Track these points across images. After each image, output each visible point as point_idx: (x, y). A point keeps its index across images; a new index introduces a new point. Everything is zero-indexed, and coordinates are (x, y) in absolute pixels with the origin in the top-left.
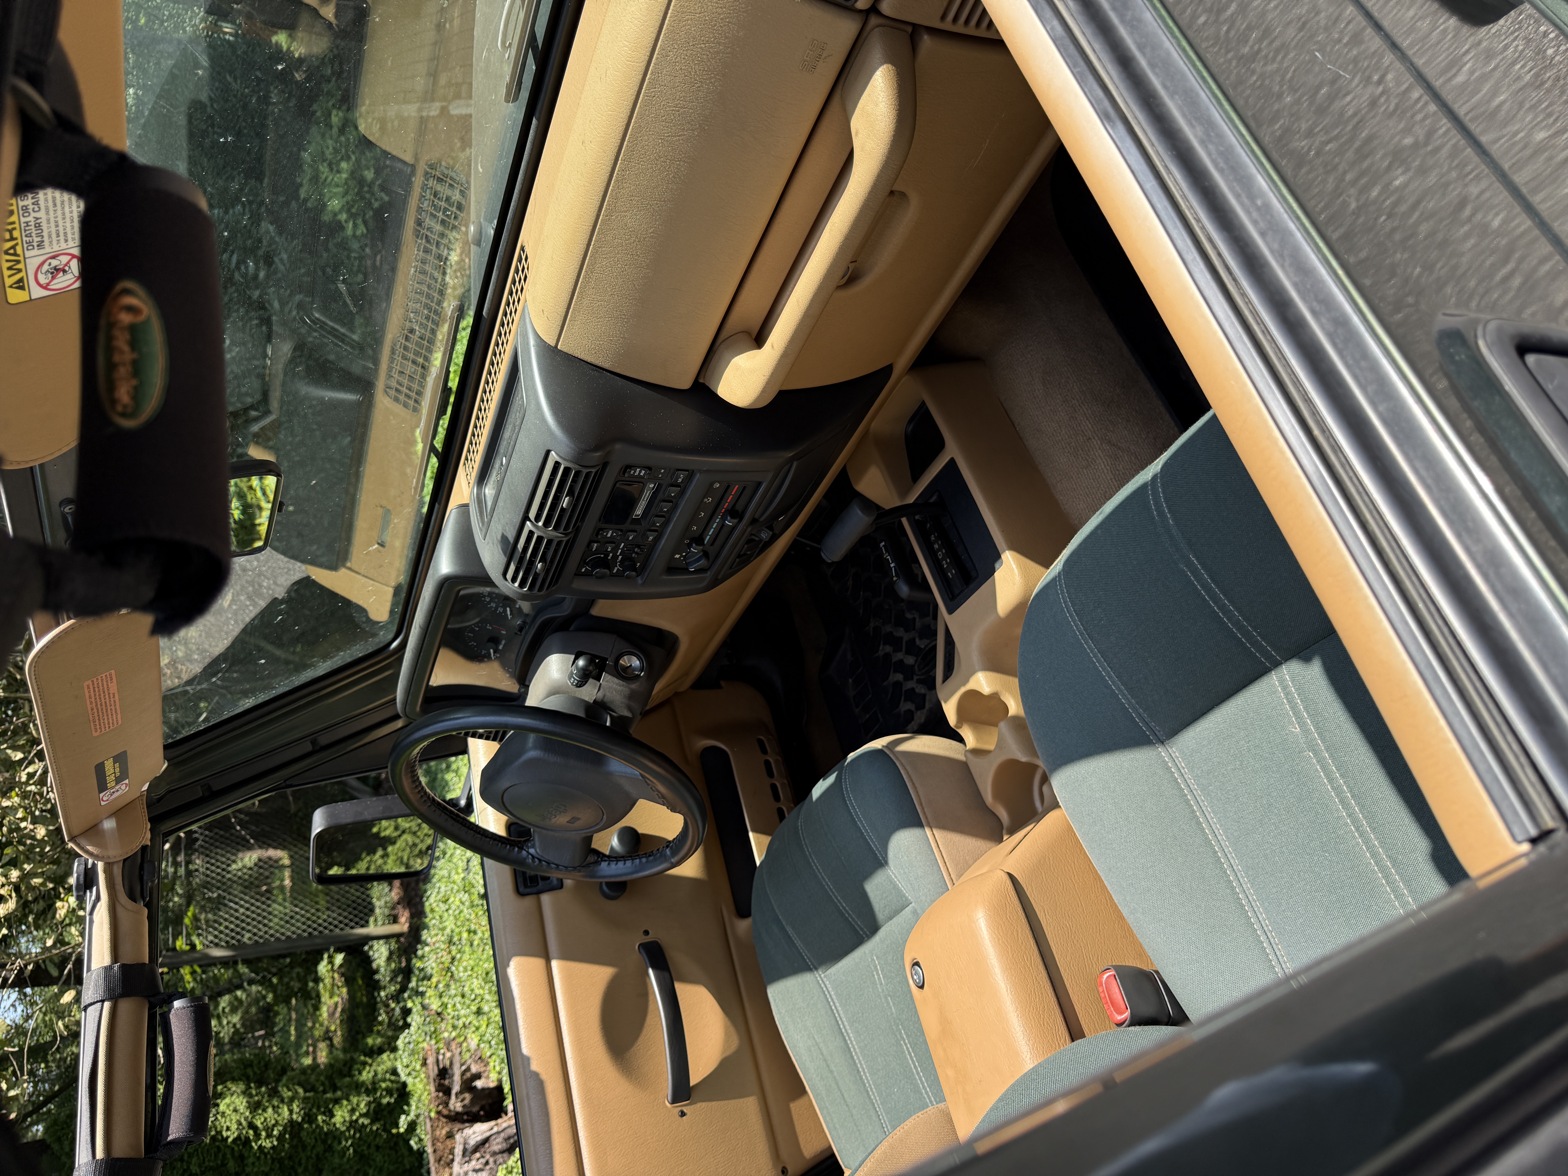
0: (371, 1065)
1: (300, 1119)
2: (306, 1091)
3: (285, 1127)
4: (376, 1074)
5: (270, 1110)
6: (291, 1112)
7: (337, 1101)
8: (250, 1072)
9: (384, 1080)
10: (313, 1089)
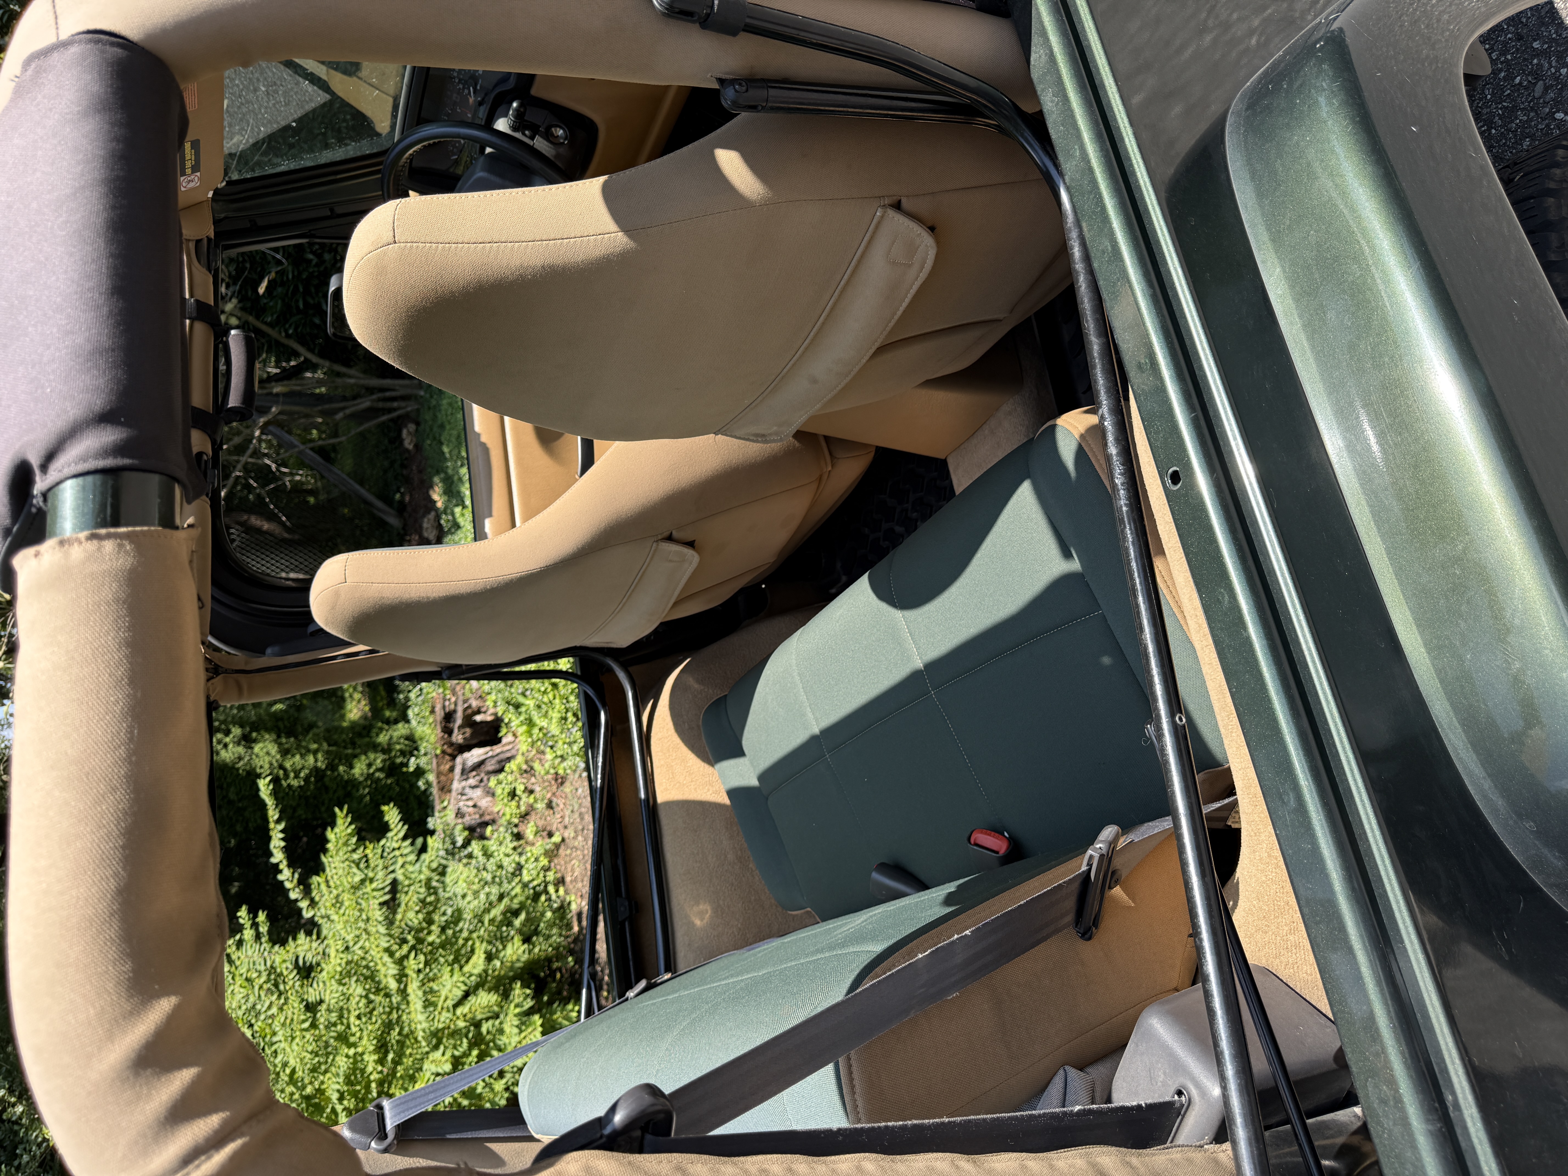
0: (387, 731)
1: (324, 767)
2: (329, 745)
3: (311, 770)
4: (391, 738)
5: (298, 757)
6: (316, 760)
7: (356, 756)
8: (280, 724)
9: (399, 743)
10: (335, 744)
